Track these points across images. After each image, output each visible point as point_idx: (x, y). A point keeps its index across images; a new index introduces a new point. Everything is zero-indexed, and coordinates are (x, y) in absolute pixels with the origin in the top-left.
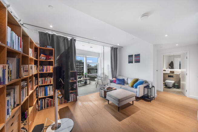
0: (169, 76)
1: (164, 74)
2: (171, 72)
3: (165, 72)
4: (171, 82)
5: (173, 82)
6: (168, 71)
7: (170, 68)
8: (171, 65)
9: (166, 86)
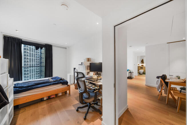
0: (141, 68)
1: (138, 67)
2: (142, 65)
3: (139, 66)
4: (142, 71)
5: (143, 71)
6: (141, 65)
7: (142, 63)
8: (142, 62)
9: (139, 74)
